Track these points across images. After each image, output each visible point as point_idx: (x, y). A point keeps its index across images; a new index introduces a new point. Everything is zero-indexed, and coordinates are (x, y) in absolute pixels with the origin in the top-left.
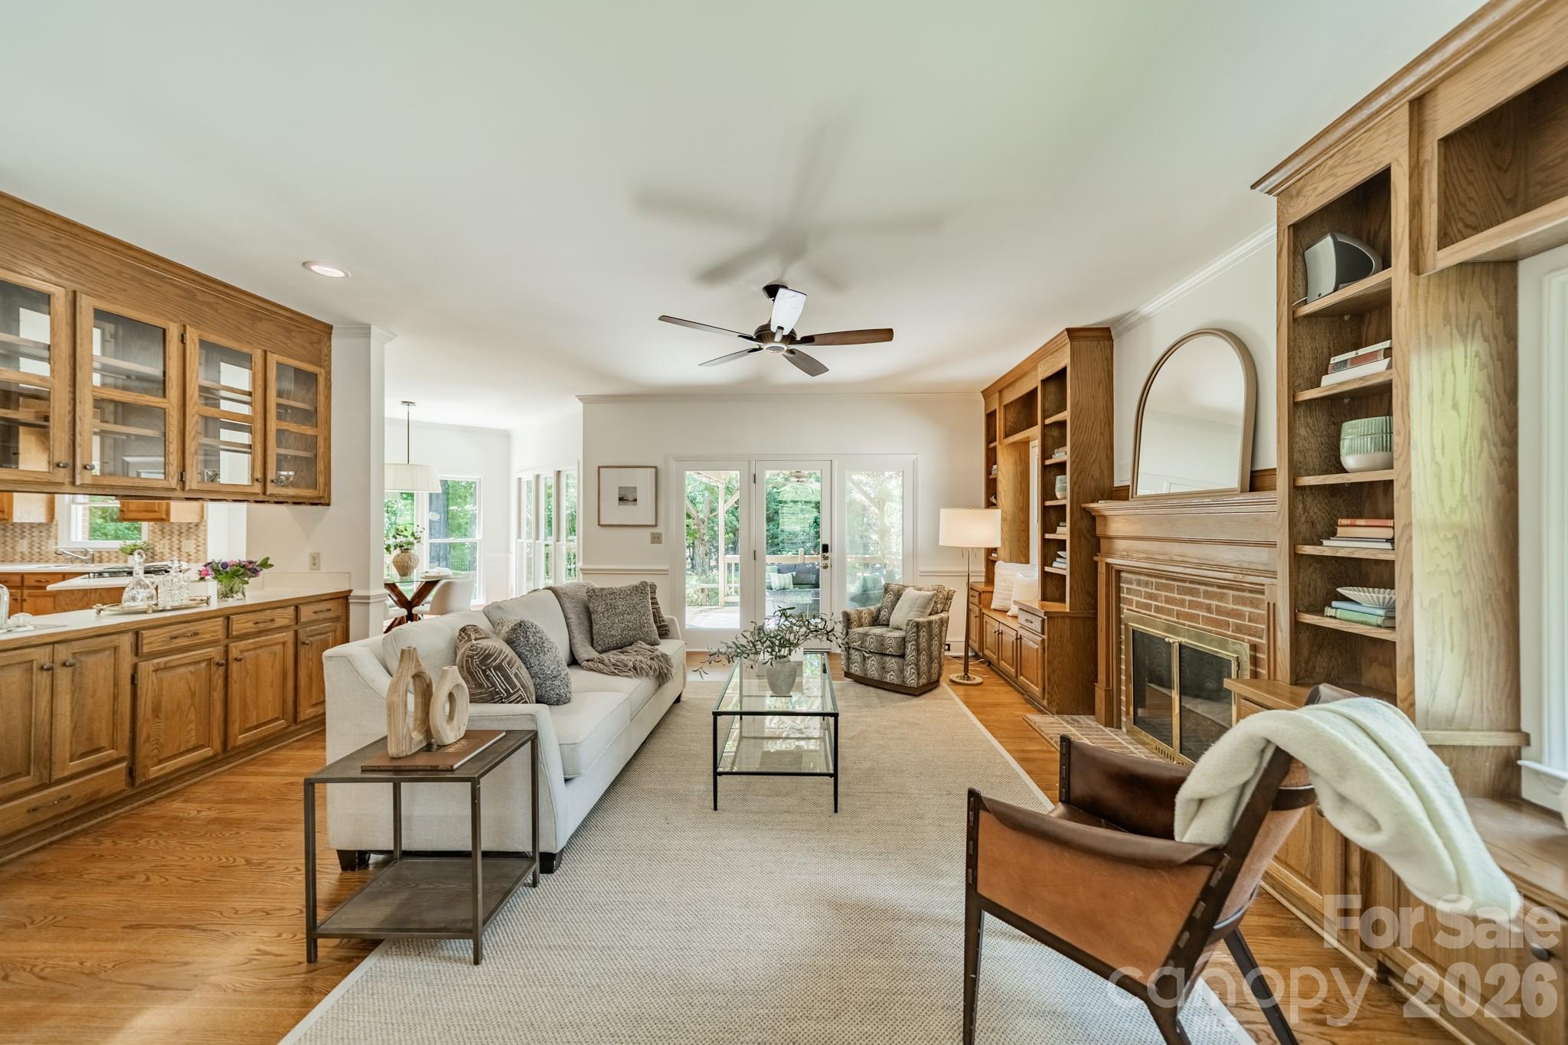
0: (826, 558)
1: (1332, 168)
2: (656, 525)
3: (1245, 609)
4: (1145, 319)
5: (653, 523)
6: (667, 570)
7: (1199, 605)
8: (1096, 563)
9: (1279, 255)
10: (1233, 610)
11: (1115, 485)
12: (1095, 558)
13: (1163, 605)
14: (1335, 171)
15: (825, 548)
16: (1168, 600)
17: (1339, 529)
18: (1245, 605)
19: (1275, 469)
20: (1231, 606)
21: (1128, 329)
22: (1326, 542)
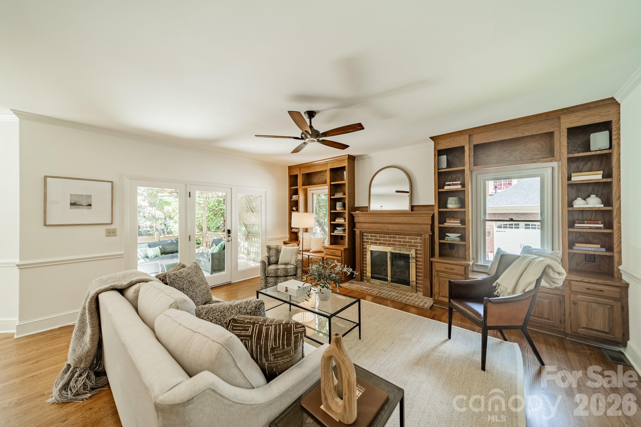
0: (229, 236)
1: (450, 141)
2: (112, 224)
3: (412, 241)
4: (370, 158)
5: (110, 222)
6: (123, 255)
7: (396, 241)
8: (355, 231)
9: (435, 156)
10: (408, 241)
11: (356, 206)
12: (355, 230)
13: (382, 242)
14: (451, 142)
15: (229, 232)
16: (384, 240)
17: (447, 221)
18: (412, 240)
19: (434, 205)
20: (408, 240)
21: (362, 159)
22: (445, 224)
